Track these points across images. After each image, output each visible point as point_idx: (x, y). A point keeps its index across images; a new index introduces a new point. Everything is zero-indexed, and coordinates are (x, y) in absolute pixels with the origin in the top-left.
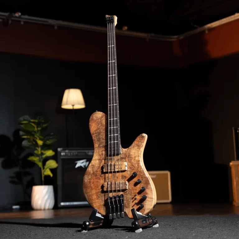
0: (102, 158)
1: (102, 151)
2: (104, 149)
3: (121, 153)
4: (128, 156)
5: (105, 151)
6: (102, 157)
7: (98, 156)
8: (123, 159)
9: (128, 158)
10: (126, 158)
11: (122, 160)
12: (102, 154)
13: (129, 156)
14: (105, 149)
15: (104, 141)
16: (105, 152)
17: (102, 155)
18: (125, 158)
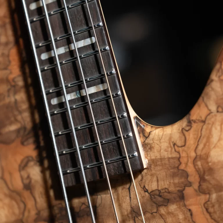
0: (33, 213)
1: (23, 166)
2: (30, 150)
3: (145, 163)
4: (194, 178)
5: (41, 162)
6: (30, 204)
7: (7, 201)
8: (167, 202)
9: (201, 191)
10: (189, 191)
11: (163, 210)
12: (28, 187)
13: (202, 179)
14: (38, 147)
15: (21, 96)
16: (43, 172)
17: (26, 194)
18: (181, 197)
